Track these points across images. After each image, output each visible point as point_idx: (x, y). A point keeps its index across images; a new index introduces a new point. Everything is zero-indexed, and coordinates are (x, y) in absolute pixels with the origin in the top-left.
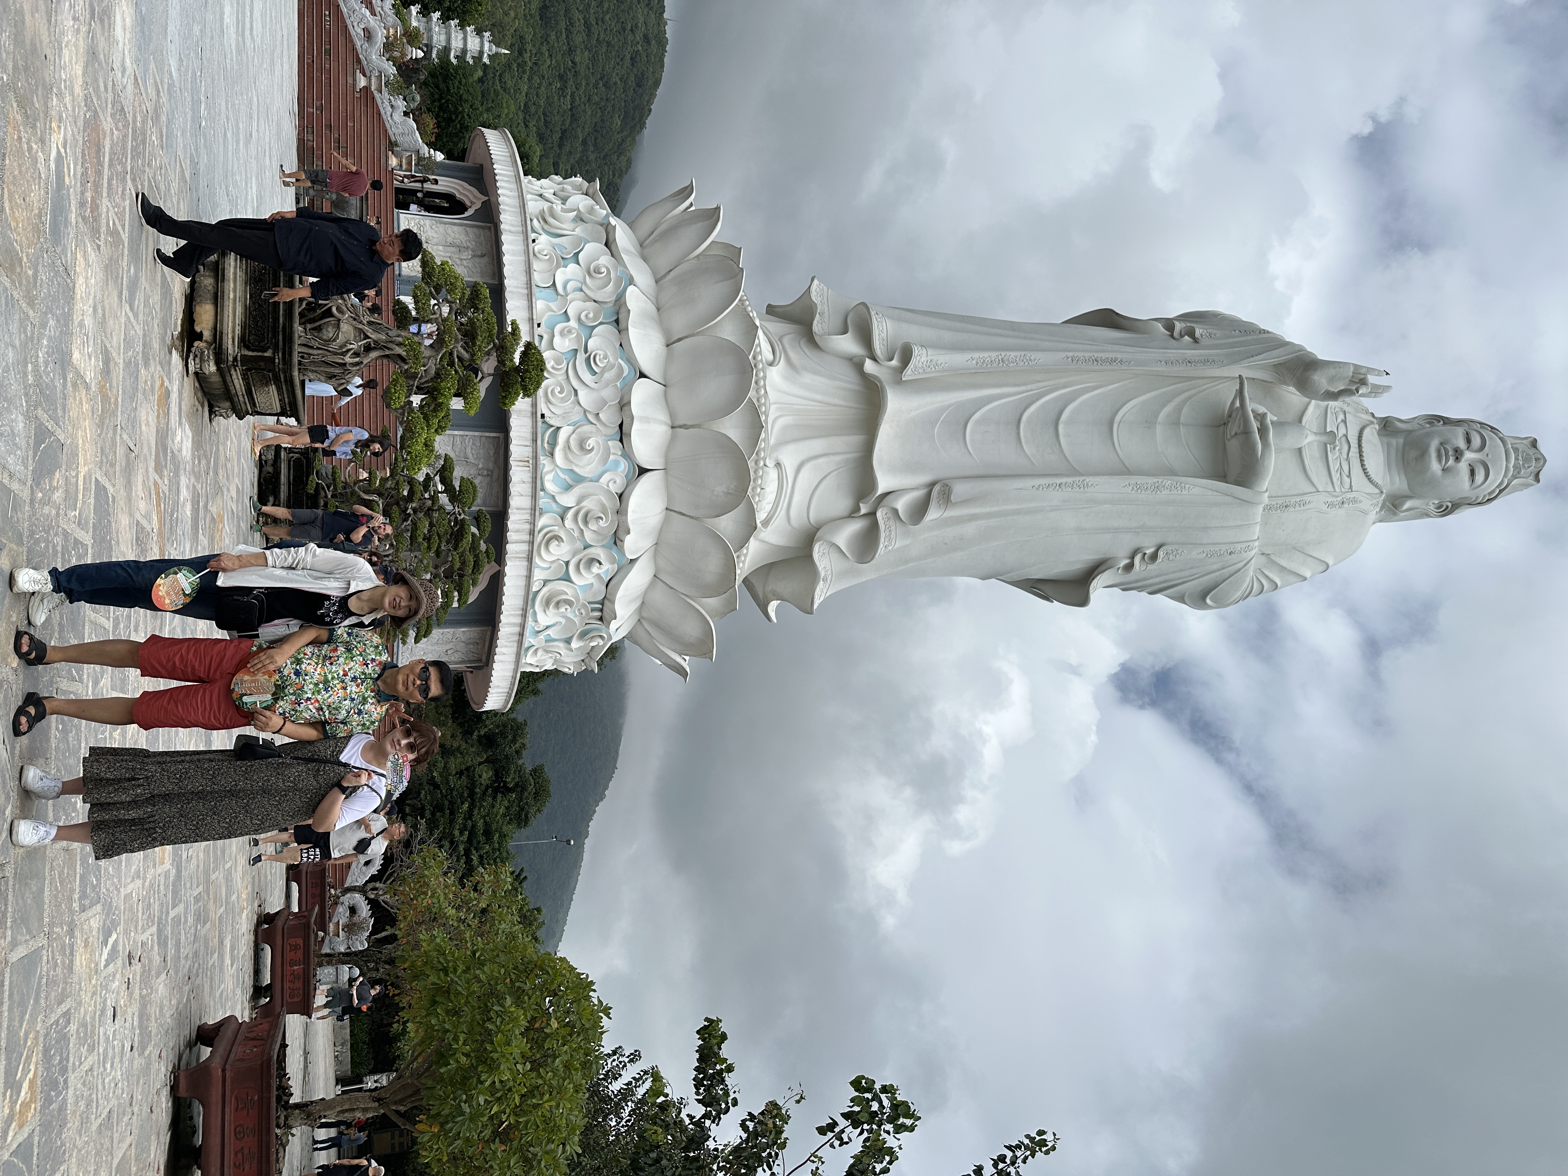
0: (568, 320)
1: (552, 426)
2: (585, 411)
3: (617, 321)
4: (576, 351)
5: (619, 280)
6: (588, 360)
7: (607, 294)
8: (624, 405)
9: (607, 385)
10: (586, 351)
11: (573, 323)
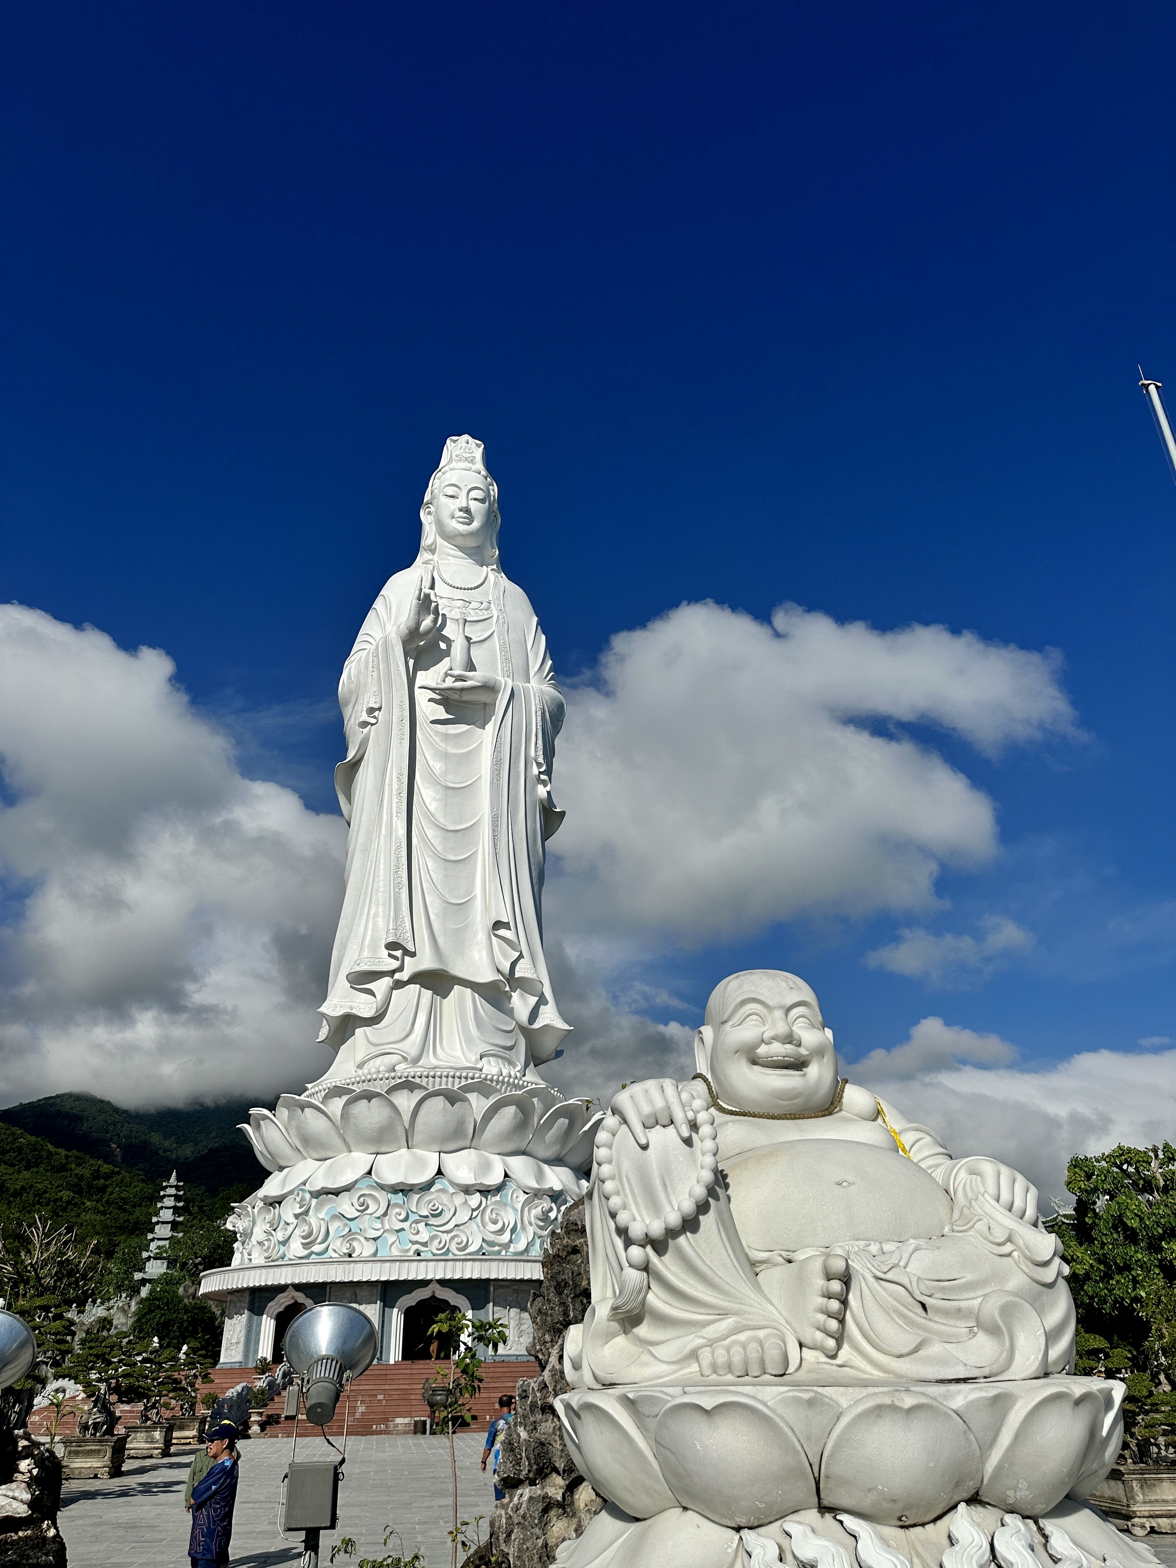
0: (403, 1229)
1: (482, 1245)
2: (470, 1219)
3: (402, 1191)
4: (426, 1225)
5: (371, 1187)
6: (434, 1216)
7: (383, 1197)
8: (467, 1190)
9: (453, 1202)
10: (427, 1217)
11: (406, 1225)
